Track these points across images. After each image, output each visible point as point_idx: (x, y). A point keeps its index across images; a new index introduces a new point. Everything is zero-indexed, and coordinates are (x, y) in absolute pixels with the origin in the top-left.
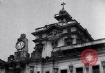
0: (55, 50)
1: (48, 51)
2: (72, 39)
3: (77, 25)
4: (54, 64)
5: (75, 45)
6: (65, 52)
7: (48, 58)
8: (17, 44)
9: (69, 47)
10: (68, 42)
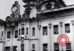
2: (51, 5)
4: (38, 22)
7: (34, 18)
8: (12, 8)
9: (49, 11)
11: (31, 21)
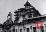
0: (24, 20)
1: (21, 20)
2: (32, 15)
3: (34, 9)
5: (33, 17)
6: (29, 20)
7: (21, 23)
9: (30, 18)
10: (30, 16)
11: (19, 24)
